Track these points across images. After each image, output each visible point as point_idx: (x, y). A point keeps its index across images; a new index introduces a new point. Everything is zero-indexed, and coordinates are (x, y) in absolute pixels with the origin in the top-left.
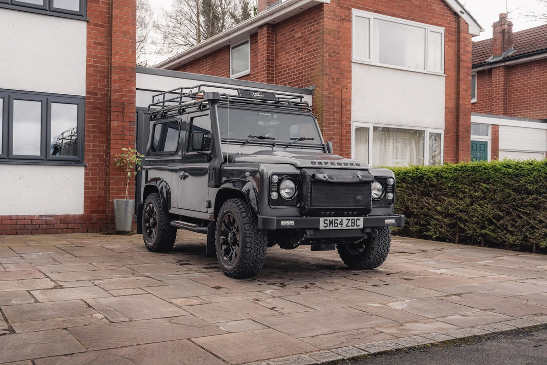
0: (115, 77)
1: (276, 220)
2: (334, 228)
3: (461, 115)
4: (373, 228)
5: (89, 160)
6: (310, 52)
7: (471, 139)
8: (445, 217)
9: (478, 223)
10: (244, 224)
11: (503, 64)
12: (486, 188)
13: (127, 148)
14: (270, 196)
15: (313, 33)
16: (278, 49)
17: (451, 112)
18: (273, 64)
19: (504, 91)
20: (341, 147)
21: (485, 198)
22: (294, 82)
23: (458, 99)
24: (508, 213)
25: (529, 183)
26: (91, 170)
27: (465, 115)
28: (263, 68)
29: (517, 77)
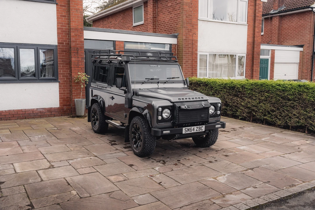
0: (73, 34)
1: (160, 131)
2: (190, 132)
3: (255, 46)
4: (210, 130)
5: (61, 79)
6: (176, 14)
7: (260, 58)
8: (245, 109)
9: (263, 113)
10: (144, 132)
11: (279, 15)
12: (267, 95)
13: (81, 72)
14: (157, 118)
15: (178, 4)
16: (159, 11)
17: (251, 44)
18: (156, 19)
19: (278, 29)
20: (192, 66)
21: (266, 101)
22: (168, 30)
23: (254, 37)
24: (278, 109)
25: (290, 95)
26: (62, 84)
27: (257, 46)
28: (150, 22)
29: (286, 22)
